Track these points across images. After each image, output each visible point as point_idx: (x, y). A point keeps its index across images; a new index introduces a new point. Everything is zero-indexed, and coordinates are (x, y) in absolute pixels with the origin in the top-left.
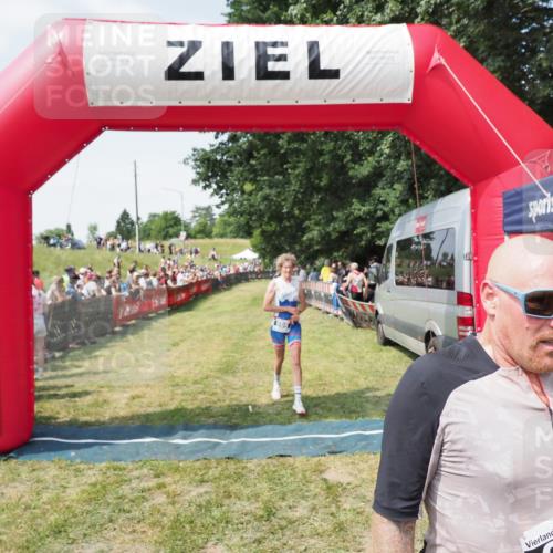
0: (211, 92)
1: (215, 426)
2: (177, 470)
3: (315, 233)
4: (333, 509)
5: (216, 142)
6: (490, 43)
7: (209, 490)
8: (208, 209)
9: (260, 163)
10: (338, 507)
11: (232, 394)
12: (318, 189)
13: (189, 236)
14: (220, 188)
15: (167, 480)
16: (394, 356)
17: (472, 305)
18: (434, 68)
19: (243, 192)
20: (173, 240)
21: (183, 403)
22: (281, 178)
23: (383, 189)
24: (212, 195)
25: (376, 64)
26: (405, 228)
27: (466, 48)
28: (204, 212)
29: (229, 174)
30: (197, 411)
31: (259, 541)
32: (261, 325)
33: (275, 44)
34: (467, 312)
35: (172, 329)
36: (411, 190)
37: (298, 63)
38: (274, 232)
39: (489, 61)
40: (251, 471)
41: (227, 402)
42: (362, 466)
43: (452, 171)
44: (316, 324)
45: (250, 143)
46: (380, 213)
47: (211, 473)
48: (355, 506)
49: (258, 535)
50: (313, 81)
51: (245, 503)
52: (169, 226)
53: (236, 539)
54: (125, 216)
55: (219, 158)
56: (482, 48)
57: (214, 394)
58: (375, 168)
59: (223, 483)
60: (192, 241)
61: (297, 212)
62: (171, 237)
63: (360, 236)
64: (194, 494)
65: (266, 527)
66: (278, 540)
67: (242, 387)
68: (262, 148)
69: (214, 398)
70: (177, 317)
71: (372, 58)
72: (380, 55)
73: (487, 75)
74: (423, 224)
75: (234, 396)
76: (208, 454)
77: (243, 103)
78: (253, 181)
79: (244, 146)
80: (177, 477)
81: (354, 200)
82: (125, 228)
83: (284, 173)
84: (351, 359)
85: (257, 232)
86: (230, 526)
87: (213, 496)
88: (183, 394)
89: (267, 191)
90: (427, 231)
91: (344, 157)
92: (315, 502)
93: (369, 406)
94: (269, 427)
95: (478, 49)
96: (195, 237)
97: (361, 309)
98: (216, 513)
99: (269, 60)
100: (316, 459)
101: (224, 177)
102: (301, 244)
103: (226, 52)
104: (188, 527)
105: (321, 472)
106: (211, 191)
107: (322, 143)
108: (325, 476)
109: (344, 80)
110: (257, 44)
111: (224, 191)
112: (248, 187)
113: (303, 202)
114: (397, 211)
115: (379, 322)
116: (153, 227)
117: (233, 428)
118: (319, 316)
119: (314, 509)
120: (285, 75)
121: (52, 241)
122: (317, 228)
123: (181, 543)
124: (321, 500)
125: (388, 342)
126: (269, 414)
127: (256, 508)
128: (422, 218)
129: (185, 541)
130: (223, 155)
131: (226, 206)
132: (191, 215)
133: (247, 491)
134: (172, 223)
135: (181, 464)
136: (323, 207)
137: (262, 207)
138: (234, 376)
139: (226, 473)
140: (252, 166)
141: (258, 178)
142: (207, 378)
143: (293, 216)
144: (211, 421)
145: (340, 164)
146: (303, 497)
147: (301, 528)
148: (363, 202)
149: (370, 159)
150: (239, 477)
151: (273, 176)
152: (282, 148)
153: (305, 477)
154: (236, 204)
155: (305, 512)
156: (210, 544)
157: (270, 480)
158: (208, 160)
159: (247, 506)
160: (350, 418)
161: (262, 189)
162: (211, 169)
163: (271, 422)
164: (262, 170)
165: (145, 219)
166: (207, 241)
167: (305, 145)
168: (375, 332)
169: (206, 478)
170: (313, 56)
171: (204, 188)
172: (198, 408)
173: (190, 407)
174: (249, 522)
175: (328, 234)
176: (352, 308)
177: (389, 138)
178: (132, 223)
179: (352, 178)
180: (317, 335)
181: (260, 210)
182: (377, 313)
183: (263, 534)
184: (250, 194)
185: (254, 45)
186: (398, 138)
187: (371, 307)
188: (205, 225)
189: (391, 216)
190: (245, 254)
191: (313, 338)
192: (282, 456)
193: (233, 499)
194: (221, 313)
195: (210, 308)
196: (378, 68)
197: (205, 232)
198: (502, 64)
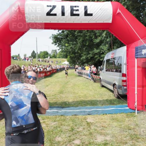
0: (59, 19)
1: (58, 107)
2: (48, 118)
3: (84, 57)
4: (89, 129)
5: (58, 33)
6: (133, 7)
7: (57, 123)
8: (56, 50)
9: (70, 38)
10: (90, 128)
11: (62, 99)
12: (85, 46)
13: (50, 58)
14: (59, 45)
15: (46, 121)
16: (105, 90)
17: (126, 77)
18: (118, 13)
19: (65, 46)
20: (46, 59)
21: (50, 101)
22: (75, 42)
23: (103, 46)
24: (57, 47)
25: (102, 12)
26: (108, 56)
27: (126, 8)
28: (54, 51)
29: (61, 41)
30: (53, 103)
31: (70, 137)
32: (70, 81)
33: (75, 7)
34: (125, 78)
35: (46, 82)
36: (111, 46)
37: (81, 12)
38: (73, 57)
39: (132, 12)
40: (67, 119)
41: (61, 101)
42: (96, 118)
43: (122, 41)
44: (84, 81)
45: (67, 33)
46: (101, 52)
47: (57, 119)
48: (95, 128)
49: (69, 135)
50: (86, 17)
51: (66, 127)
52: (45, 55)
53: (64, 136)
54: (34, 52)
55: (59, 37)
56: (130, 8)
57: (57, 99)
58: (100, 40)
59: (60, 122)
60: (51, 59)
61: (79, 52)
62: (46, 58)
63: (96, 58)
64: (53, 124)
65: (71, 133)
66: (75, 136)
67: (64, 97)
68: (70, 35)
69: (57, 100)
70: (47, 79)
71: (101, 11)
72: (103, 10)
73: (132, 16)
74: (113, 55)
75: (63, 100)
76: (56, 114)
77: (67, 22)
78: (68, 43)
79: (66, 34)
80: (48, 120)
81: (95, 49)
82: (34, 55)
83: (76, 41)
84: (93, 91)
85: (69, 57)
86: (62, 132)
87: (58, 125)
88: (50, 99)
89: (72, 46)
90: (114, 57)
91: (92, 37)
92: (84, 127)
93: (98, 103)
94: (72, 108)
95: (129, 9)
96: (52, 58)
97: (96, 78)
98: (59, 129)
99: (74, 11)
100: (84, 116)
101: (60, 42)
102: (80, 60)
103: (62, 8)
104: (51, 133)
105: (86, 119)
106: (57, 46)
107: (86, 33)
108: (87, 120)
109: (94, 16)
110: (71, 6)
111: (60, 46)
112: (66, 45)
113: (81, 49)
114: (106, 52)
115: (101, 81)
116: (41, 55)
117: (63, 108)
118: (85, 79)
119: (84, 129)
120: (78, 15)
121: (14, 58)
122: (85, 56)
123: (49, 137)
124: (86, 127)
125: (103, 86)
126: (72, 104)
127: (69, 128)
128: (113, 54)
129: (51, 136)
130: (60, 36)
131: (61, 50)
132: (51, 52)
133: (66, 124)
134: (46, 54)
135: (49, 117)
136: (86, 50)
137: (70, 50)
138: (63, 94)
139: (61, 119)
140: (68, 39)
141: (69, 42)
142: (56, 95)
143: (78, 53)
144: (57, 106)
145: (91, 39)
146: (81, 126)
147: (81, 133)
148: (97, 49)
149: (99, 38)
150: (64, 120)
151: (73, 42)
152: (76, 35)
153: (81, 120)
154: (63, 49)
155: (82, 129)
156: (57, 137)
157: (72, 121)
158: (56, 37)
159: (67, 128)
160: (93, 106)
161: (70, 45)
162: (57, 40)
163: (72, 106)
164: (70, 40)
165: (39, 53)
166: (55, 59)
167: (82, 34)
168: (100, 84)
169: (56, 120)
170: (86, 10)
171: (55, 45)
172: (54, 102)
173: (51, 102)
174: (67, 132)
175: (88, 58)
176: (94, 77)
177: (105, 32)
178: (35, 54)
179: (94, 43)
180: (84, 84)
181: (69, 51)
182: (100, 79)
183: (71, 135)
184: (67, 47)
185: (70, 7)
186: (107, 32)
187: (99, 77)
188: (55, 55)
189: (105, 53)
190: (65, 63)
191: (83, 85)
192: (75, 115)
193: (63, 126)
194: (59, 78)
195: (56, 77)
196: (103, 13)
197: (55, 57)
198: (136, 13)
